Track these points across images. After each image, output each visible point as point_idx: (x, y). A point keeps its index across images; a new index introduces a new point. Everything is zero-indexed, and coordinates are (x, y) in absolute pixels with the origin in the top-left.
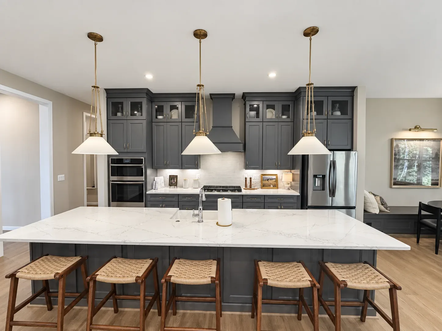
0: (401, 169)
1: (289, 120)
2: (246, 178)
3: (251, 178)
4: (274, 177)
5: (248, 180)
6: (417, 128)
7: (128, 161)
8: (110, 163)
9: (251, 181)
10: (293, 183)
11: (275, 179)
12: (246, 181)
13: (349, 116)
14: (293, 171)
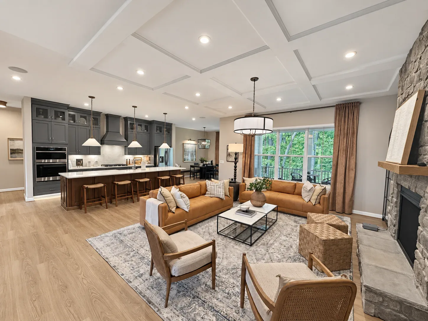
0: (187, 155)
1: (147, 132)
2: (127, 160)
3: (129, 160)
4: (140, 159)
5: (128, 161)
6: (190, 140)
7: (53, 149)
8: (35, 150)
9: (129, 161)
10: (149, 161)
11: (141, 160)
12: (127, 161)
13: (170, 134)
14: (149, 156)
